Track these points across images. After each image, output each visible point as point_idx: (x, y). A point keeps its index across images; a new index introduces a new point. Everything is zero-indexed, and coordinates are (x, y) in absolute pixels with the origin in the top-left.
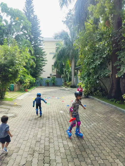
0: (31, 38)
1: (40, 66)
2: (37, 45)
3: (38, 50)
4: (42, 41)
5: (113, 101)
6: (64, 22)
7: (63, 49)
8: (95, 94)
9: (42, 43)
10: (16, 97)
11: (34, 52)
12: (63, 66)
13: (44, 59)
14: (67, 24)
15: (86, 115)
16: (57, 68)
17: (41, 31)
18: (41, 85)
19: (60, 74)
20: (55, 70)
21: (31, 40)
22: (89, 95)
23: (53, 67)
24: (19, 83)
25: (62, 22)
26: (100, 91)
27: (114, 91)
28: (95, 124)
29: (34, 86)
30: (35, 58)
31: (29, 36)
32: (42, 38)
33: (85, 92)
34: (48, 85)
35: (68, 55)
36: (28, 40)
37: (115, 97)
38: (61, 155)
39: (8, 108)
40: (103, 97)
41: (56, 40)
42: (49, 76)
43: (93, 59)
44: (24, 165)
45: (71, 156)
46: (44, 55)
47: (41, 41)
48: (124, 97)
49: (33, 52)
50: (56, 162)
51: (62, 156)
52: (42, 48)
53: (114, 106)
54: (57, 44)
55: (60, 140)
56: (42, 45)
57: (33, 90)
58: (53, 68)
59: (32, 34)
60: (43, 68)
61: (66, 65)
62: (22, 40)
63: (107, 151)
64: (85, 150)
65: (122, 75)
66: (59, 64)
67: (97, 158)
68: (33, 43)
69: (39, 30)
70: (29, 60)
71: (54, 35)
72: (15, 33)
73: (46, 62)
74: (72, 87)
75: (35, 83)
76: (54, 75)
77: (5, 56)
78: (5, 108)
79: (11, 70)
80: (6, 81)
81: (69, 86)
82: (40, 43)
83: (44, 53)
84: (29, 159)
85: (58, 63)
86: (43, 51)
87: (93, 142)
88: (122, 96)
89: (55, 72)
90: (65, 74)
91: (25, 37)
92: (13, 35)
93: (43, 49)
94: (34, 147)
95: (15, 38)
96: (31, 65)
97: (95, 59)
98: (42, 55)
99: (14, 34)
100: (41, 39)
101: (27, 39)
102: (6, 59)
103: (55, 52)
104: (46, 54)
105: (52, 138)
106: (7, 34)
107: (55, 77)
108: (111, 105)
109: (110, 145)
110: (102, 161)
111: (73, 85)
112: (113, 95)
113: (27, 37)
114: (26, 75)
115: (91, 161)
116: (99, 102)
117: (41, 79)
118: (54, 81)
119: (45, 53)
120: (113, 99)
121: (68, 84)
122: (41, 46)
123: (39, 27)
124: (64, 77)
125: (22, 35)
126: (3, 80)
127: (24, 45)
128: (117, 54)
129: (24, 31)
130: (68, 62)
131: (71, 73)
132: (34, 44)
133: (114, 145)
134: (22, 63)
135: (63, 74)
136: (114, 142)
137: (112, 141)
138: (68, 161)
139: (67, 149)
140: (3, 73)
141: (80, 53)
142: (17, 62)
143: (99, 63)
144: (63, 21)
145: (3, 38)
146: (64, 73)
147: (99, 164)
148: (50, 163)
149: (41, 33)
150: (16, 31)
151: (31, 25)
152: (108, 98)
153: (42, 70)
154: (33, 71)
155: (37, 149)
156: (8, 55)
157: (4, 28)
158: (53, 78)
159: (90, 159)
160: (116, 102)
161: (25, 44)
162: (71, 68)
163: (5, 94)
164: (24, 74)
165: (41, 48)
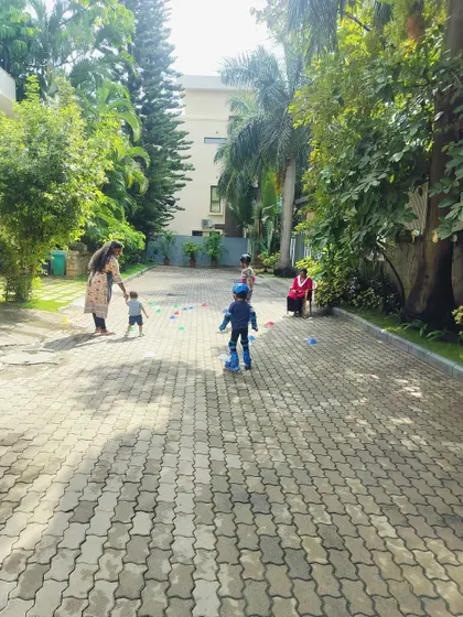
0: (132, 78)
1: (165, 189)
2: (155, 103)
3: (157, 124)
4: (178, 88)
5: (418, 329)
6: (259, 14)
7: (255, 123)
8: (360, 302)
9: (176, 98)
10: (70, 298)
11: (143, 132)
12: (251, 193)
13: (182, 162)
14: (270, 25)
15: (308, 372)
16: (231, 197)
17: (172, 48)
18: (167, 262)
19: (240, 222)
20: (223, 205)
21: (132, 86)
22: (338, 305)
23: (214, 194)
24: (85, 248)
25: (252, 14)
26: (376, 292)
27: (425, 292)
28: (335, 403)
29: (142, 262)
30: (144, 154)
31: (128, 68)
32: (179, 75)
33: (323, 294)
34: (192, 261)
35: (270, 148)
36: (123, 82)
37: (424, 317)
38: (198, 489)
39: (37, 336)
40: (387, 314)
41: (229, 87)
42: (199, 228)
43: (356, 169)
44: (72, 510)
45: (229, 495)
46: (181, 146)
47: (171, 88)
48: (458, 318)
49: (137, 132)
50: (176, 510)
51: (198, 494)
52: (174, 116)
53: (418, 348)
54: (234, 105)
55: (202, 447)
56: (176, 105)
57: (138, 276)
58: (216, 198)
59: (138, 60)
60: (176, 195)
61: (264, 189)
62: (99, 83)
63: (354, 491)
64: (279, 480)
65: (454, 233)
66: (239, 185)
67: (311, 509)
68: (142, 95)
69: (167, 45)
70: (123, 162)
71: (223, 68)
72: (74, 53)
73: (188, 174)
74: (279, 273)
75: (143, 253)
76: (217, 226)
77: (30, 142)
78: (29, 334)
79: (51, 197)
80: (34, 239)
81: (268, 270)
82: (168, 96)
83: (181, 136)
84: (90, 496)
85: (235, 180)
86: (179, 129)
87: (312, 458)
88: (453, 313)
89: (223, 212)
90: (257, 221)
91: (110, 71)
92: (64, 61)
93: (178, 123)
94: (111, 461)
95: (72, 75)
96: (131, 182)
97: (364, 168)
98: (174, 145)
99: (69, 59)
100: (175, 81)
101: (117, 79)
102: (33, 154)
103: (224, 134)
104: (191, 143)
105: (177, 438)
106: (42, 55)
107: (221, 231)
108: (408, 343)
109: (368, 473)
110: (328, 517)
111: (285, 266)
112: (420, 306)
113: (117, 71)
114: (111, 220)
115: (292, 514)
116: (368, 330)
117: (169, 238)
118: (215, 248)
119: (186, 139)
120: (417, 323)
121: (266, 261)
122: (174, 111)
123: (168, 30)
124: (255, 236)
125: (101, 61)
126: (25, 235)
127: (107, 102)
128: (447, 150)
129: (108, 48)
130: (272, 176)
131: (278, 219)
132: (144, 98)
133: (384, 475)
134: (94, 171)
135: (252, 222)
136: (384, 465)
137: (380, 460)
138: (216, 510)
139: (221, 473)
140: (22, 209)
141: (314, 143)
142: (73, 167)
143: (375, 183)
144: (253, 11)
145: (27, 71)
146: (254, 217)
147: (316, 525)
148: (154, 512)
149: (172, 55)
150: (77, 48)
151: (136, 21)
152: (403, 320)
153: (172, 203)
154: (135, 207)
155: (120, 467)
156: (41, 140)
157: (31, 32)
158: (213, 236)
159: (289, 509)
160: (426, 332)
161: (108, 98)
162: (283, 200)
163: (30, 285)
164: (104, 217)
165: (170, 116)
